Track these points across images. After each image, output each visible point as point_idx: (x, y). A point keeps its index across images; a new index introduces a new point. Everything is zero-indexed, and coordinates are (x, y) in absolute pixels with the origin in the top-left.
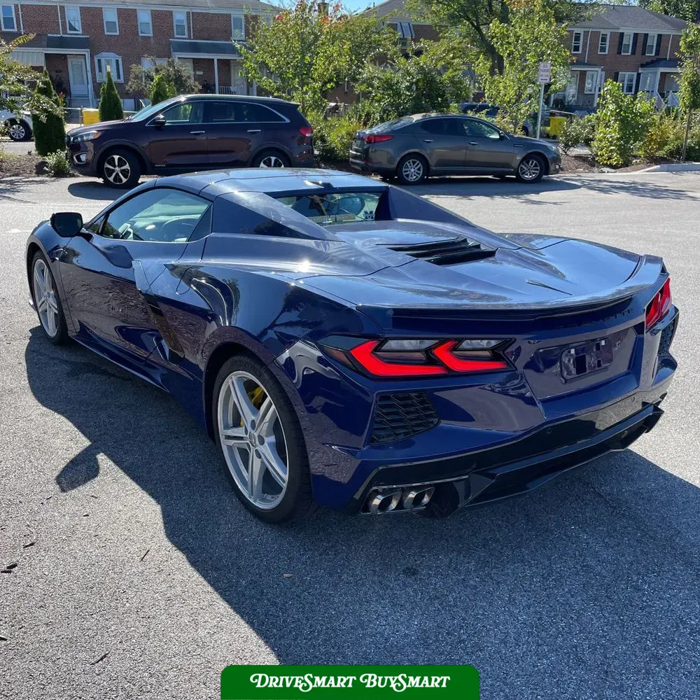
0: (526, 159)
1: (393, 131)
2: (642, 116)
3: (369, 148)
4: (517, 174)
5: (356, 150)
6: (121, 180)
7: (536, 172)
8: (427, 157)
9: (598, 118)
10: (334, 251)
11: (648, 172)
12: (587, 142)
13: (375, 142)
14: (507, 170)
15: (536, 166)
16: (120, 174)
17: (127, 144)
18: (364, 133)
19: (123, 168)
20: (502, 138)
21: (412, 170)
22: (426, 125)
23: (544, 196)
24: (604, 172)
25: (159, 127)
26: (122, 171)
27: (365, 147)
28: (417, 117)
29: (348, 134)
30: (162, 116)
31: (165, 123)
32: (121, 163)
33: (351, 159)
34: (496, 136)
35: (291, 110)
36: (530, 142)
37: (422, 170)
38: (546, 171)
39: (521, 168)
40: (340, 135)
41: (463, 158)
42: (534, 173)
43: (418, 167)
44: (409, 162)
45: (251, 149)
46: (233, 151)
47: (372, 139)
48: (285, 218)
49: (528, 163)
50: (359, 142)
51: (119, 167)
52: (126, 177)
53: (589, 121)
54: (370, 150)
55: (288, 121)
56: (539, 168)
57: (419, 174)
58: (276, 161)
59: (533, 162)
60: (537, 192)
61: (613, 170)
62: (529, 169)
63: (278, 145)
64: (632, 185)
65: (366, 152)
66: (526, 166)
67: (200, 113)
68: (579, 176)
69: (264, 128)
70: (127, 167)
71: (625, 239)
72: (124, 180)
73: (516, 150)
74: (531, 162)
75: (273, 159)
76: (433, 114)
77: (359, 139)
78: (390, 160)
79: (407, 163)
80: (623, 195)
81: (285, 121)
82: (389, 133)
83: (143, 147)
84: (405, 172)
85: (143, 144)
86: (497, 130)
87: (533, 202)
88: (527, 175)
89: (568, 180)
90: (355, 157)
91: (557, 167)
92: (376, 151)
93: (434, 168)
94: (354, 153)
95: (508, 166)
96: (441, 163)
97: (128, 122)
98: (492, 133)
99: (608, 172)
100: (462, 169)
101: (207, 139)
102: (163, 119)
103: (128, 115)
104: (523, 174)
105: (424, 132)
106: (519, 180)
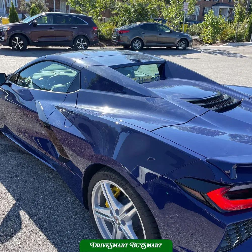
0: (180, 41)
1: (129, 29)
2: (221, 24)
3: (120, 35)
4: (177, 47)
5: (115, 36)
6: (19, 48)
7: (184, 46)
8: (143, 39)
9: (202, 25)
10: (160, 104)
11: (223, 46)
12: (198, 34)
13: (122, 33)
14: (173, 45)
15: (184, 43)
16: (19, 45)
17: (22, 33)
18: (118, 29)
19: (20, 43)
20: (171, 32)
21: (137, 45)
22: (142, 26)
23: (189, 55)
24: (207, 46)
25: (35, 25)
26: (20, 44)
27: (118, 35)
28: (138, 23)
29: (109, 29)
30: (36, 21)
31: (37, 24)
32: (19, 41)
33: (112, 40)
34: (169, 31)
35: (89, 20)
36: (182, 34)
37: (141, 45)
38: (188, 45)
39: (178, 44)
40: (106, 29)
41: (156, 40)
42: (183, 46)
43: (139, 43)
44: (136, 42)
45: (73, 36)
46: (65, 36)
47: (121, 32)
48: (125, 83)
49: (181, 42)
50: (115, 33)
51: (18, 42)
52: (21, 46)
53: (199, 26)
54: (120, 36)
55: (88, 24)
56: (185, 44)
57: (139, 46)
58: (83, 40)
59: (183, 42)
60: (186, 54)
61: (210, 45)
62: (181, 45)
63: (84, 34)
64: (220, 51)
65: (119, 37)
66: (180, 44)
67: (52, 20)
68: (198, 47)
69: (78, 26)
70: (22, 42)
71: (229, 75)
72: (21, 48)
73: (177, 37)
74: (182, 42)
75: (82, 39)
76: (145, 22)
77: (116, 32)
78: (128, 41)
79: (135, 42)
80: (219, 56)
81: (87, 24)
82: (127, 29)
83: (28, 34)
84: (134, 45)
85: (28, 33)
86: (169, 29)
87: (186, 58)
88: (180, 47)
89: (195, 49)
90: (114, 39)
91: (192, 44)
92: (122, 37)
93: (145, 44)
94: (114, 37)
95: (173, 43)
96: (148, 42)
97: (22, 23)
98: (167, 30)
99: (208, 46)
100: (156, 44)
101: (55, 31)
102: (37, 22)
103: (21, 20)
104: (179, 46)
105: (141, 29)
106: (177, 49)
